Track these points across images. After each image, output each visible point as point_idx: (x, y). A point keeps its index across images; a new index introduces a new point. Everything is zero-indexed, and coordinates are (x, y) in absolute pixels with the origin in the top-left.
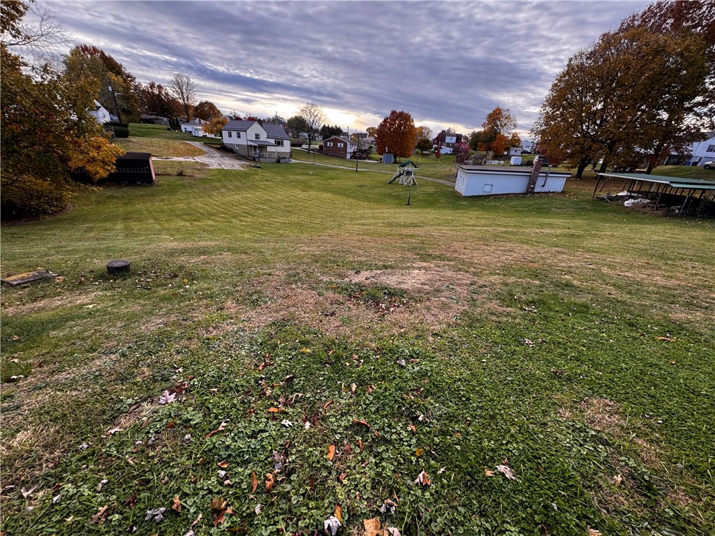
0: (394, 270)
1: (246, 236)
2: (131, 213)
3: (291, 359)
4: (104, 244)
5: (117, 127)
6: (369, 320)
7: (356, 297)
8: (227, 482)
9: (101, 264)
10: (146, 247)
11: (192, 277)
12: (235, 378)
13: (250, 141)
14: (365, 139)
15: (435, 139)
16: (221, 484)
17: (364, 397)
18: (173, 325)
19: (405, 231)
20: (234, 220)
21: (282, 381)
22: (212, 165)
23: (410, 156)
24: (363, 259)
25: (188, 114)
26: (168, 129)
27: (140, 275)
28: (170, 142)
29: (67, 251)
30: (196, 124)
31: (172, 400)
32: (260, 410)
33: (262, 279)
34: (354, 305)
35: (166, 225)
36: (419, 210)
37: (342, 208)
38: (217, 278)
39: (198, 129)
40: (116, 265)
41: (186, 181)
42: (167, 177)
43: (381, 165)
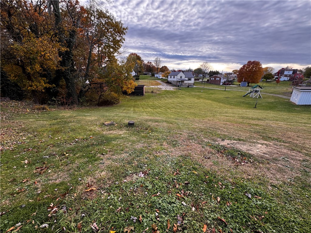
0: (245, 143)
1: (172, 116)
2: (136, 105)
3: (188, 174)
4: (128, 115)
5: (136, 77)
6: (229, 166)
7: (222, 153)
8: (158, 219)
9: (126, 121)
10: (139, 117)
11: (152, 131)
12: (165, 175)
13: (178, 79)
14: (231, 75)
15: (276, 73)
16: (156, 219)
17: (224, 207)
18: (145, 147)
19: (252, 122)
20: (168, 110)
21: (183, 183)
22: (163, 88)
23: (258, 82)
24: (226, 133)
25: (158, 71)
26: (151, 77)
27: (137, 127)
28: (151, 81)
29: (119, 116)
30: (160, 74)
31: (143, 176)
32: (173, 193)
33: (178, 136)
34: (220, 156)
35: (145, 110)
36: (262, 111)
37: (216, 108)
38: (161, 132)
39: (160, 76)
40: (131, 122)
41: (154, 94)
42: (148, 93)
43: (239, 88)
